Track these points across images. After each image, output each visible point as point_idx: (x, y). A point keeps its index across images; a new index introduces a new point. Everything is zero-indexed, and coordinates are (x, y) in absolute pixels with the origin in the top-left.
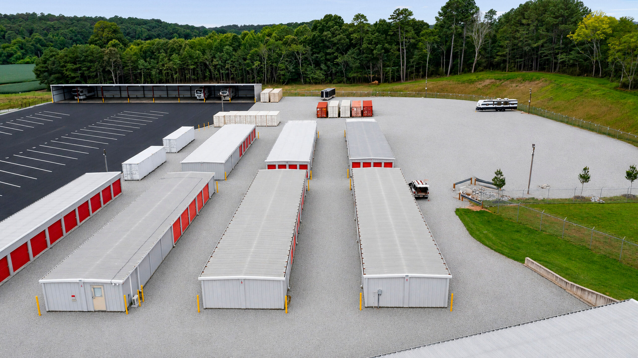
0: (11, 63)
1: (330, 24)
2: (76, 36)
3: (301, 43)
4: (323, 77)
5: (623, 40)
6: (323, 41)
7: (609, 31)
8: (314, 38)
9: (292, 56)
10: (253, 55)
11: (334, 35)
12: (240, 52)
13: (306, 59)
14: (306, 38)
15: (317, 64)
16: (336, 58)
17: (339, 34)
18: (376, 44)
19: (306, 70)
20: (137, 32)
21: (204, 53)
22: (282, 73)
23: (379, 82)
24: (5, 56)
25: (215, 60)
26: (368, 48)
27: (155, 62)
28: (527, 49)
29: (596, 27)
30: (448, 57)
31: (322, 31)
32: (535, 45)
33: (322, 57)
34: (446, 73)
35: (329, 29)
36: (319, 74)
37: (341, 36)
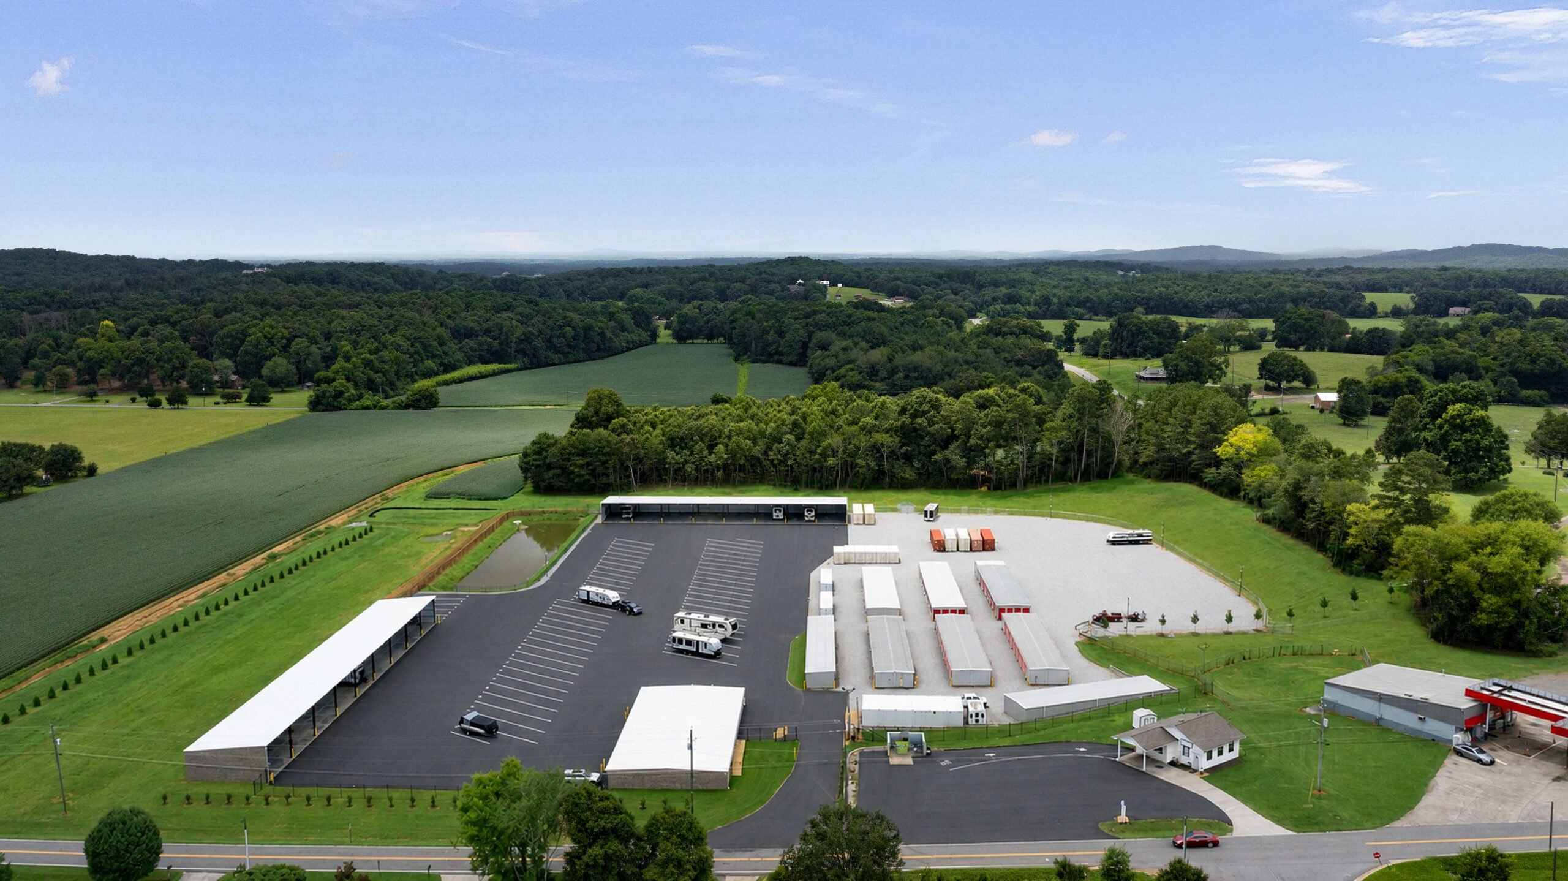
0: (340, 409)
1: (925, 407)
2: (412, 346)
3: (887, 431)
4: (914, 476)
5: (1255, 473)
6: (915, 430)
7: (1255, 451)
8: (903, 425)
9: (876, 448)
10: (825, 449)
11: (931, 423)
12: (804, 443)
13: (892, 452)
14: (892, 424)
15: (908, 458)
16: (933, 453)
17: (938, 423)
18: (989, 441)
19: (893, 467)
20: (505, 329)
21: (755, 441)
22: (861, 470)
23: (989, 488)
24: (331, 396)
25: (771, 453)
26: (977, 445)
27: (688, 453)
28: (1175, 454)
29: (1240, 447)
30: (1080, 453)
31: (914, 416)
32: (1185, 450)
33: (914, 450)
34: (1076, 478)
35: (924, 414)
36: (909, 474)
37: (941, 425)
